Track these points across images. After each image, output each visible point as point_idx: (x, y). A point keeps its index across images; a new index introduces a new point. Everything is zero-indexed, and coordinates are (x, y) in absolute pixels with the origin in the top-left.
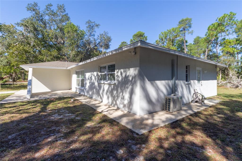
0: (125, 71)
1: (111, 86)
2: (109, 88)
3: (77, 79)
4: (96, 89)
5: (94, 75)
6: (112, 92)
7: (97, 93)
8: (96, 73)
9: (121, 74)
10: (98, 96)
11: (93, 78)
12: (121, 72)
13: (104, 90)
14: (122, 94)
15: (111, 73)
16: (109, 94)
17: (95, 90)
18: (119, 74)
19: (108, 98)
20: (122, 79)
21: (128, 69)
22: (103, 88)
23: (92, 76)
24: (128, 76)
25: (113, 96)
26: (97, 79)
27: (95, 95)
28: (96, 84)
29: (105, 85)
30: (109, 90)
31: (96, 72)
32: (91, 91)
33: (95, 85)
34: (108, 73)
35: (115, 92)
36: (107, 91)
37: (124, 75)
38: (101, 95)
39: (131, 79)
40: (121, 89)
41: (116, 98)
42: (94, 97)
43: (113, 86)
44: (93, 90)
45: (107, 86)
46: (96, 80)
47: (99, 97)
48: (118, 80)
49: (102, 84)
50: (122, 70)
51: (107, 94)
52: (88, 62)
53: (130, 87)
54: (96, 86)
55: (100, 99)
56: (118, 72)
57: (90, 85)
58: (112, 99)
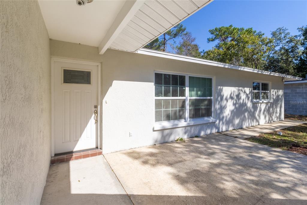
0: (277, 92)
1: (268, 104)
2: (266, 106)
3: (155, 99)
4: (250, 112)
5: (245, 92)
6: (268, 111)
7: (250, 117)
8: (250, 89)
9: (276, 93)
10: (253, 120)
11: (243, 96)
12: (275, 92)
13: (261, 109)
14: (276, 110)
15: (265, 91)
16: (266, 113)
17: (246, 114)
18: (274, 93)
19: (265, 117)
20: (276, 98)
21: (279, 90)
22: (260, 108)
23: (239, 94)
24: (279, 95)
25: (270, 113)
26: (250, 98)
27: (247, 120)
28: (249, 104)
29: (262, 104)
30: (266, 109)
31: (248, 89)
32: (237, 118)
33: (247, 107)
34: (262, 91)
35: (271, 109)
36: (264, 111)
37: (277, 94)
38: (258, 118)
39: (280, 97)
40: (275, 106)
41: (272, 114)
42: (245, 125)
43: (270, 104)
44: (243, 116)
45: (264, 105)
46: (248, 99)
47: (255, 121)
48: (273, 99)
49: (258, 104)
50: (276, 90)
51: (264, 113)
52: (264, 73)
53: (280, 103)
54: (249, 107)
55: (256, 122)
56: (273, 92)
57: (236, 108)
58: (269, 117)
